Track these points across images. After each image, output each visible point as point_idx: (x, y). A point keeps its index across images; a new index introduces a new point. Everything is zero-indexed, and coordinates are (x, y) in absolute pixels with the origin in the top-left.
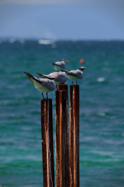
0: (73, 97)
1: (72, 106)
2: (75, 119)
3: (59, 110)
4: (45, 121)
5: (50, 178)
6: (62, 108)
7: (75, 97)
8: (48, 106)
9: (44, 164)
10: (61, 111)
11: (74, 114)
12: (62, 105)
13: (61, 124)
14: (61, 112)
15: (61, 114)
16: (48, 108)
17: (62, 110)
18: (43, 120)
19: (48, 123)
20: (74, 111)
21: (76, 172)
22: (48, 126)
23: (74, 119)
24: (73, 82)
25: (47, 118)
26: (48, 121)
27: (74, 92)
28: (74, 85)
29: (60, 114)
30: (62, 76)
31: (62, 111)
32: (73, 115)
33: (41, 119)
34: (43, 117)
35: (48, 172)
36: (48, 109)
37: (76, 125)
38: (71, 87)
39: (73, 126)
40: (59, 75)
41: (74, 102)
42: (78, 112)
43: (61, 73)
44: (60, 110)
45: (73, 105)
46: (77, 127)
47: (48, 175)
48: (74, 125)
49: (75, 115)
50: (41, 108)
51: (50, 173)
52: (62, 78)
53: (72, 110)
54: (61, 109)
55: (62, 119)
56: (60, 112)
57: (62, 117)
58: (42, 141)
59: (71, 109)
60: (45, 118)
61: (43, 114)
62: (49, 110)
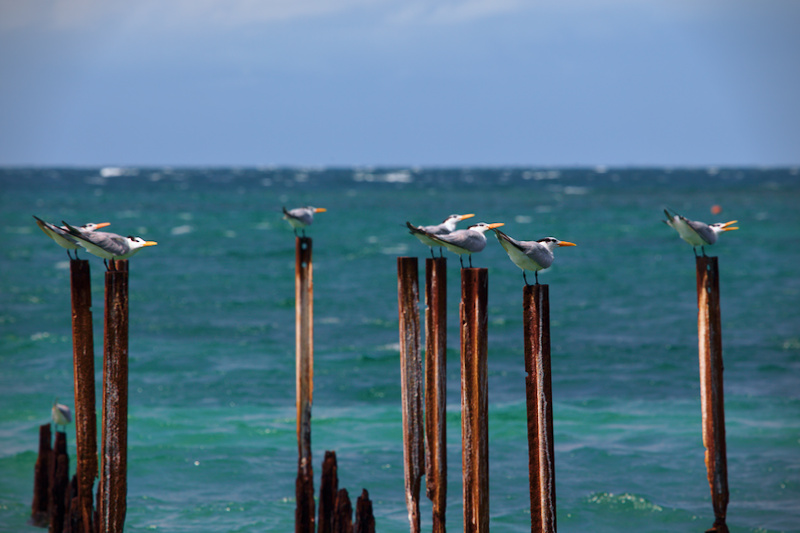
0: (434, 284)
1: (429, 303)
2: (439, 330)
4: (533, 331)
5: (545, 454)
6: (479, 306)
7: (438, 284)
8: (541, 300)
9: (531, 424)
11: (434, 320)
12: (479, 299)
13: (476, 341)
14: (477, 315)
15: (477, 320)
16: (541, 304)
17: (479, 310)
18: (529, 329)
19: (541, 336)
20: (434, 314)
21: (440, 445)
22: (540, 344)
23: (435, 330)
24: (432, 251)
25: (539, 326)
26: (540, 333)
27: (434, 274)
28: (435, 259)
29: (475, 318)
31: (479, 313)
32: (433, 323)
33: (524, 327)
34: (528, 323)
35: (541, 441)
36: (541, 307)
37: (441, 344)
38: (429, 262)
39: (433, 347)
41: (434, 296)
42: (445, 316)
44: (474, 311)
45: (433, 302)
46: (442, 349)
47: (541, 449)
48: (436, 345)
49: (439, 322)
50: (524, 304)
51: (544, 444)
53: (430, 312)
54: (476, 308)
55: (479, 330)
57: (479, 326)
58: (527, 375)
59: (428, 309)
60: (533, 327)
61: (529, 317)
62: (543, 308)
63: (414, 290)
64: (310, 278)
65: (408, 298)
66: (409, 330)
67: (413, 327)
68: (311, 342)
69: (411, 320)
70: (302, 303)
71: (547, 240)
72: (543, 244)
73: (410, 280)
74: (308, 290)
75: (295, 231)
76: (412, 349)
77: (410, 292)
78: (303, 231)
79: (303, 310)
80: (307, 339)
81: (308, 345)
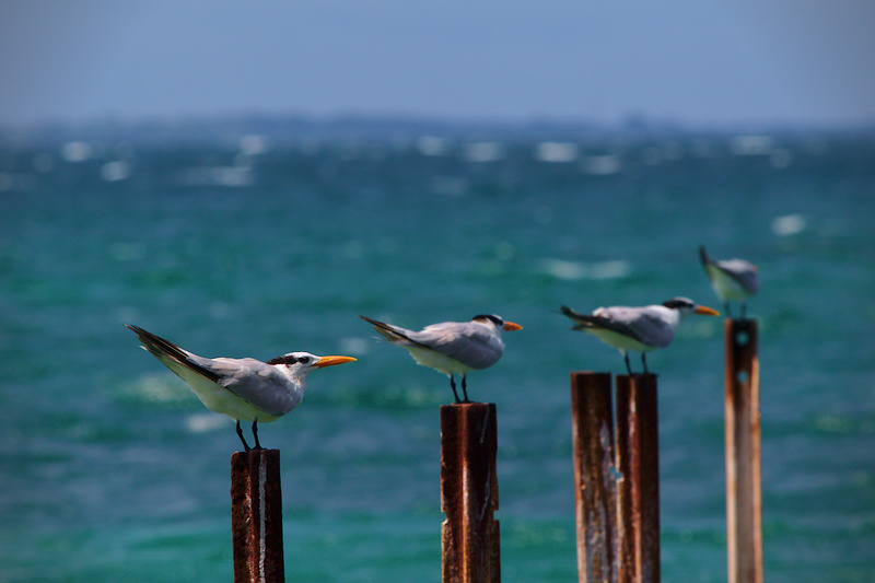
0: (632, 430)
1: (625, 468)
2: (642, 525)
3: (458, 494)
4: (251, 549)
6: (468, 485)
8: (262, 482)
10: (466, 495)
11: (635, 503)
12: (470, 468)
13: (465, 557)
14: (465, 502)
15: (465, 512)
16: (261, 491)
17: (469, 492)
18: (243, 543)
19: (262, 557)
20: (634, 490)
22: (262, 574)
23: (636, 525)
24: (627, 360)
25: (258, 538)
26: (262, 550)
27: (633, 407)
29: (462, 509)
30: (478, 339)
31: (470, 497)
32: (634, 510)
33: (235, 540)
34: (241, 531)
36: (261, 496)
37: (647, 554)
38: (622, 383)
39: (633, 560)
40: (464, 336)
41: (633, 451)
42: (655, 494)
43: (473, 327)
44: (462, 494)
45: (633, 465)
46: (649, 563)
48: (638, 555)
49: (642, 508)
50: (233, 492)
52: (479, 347)
53: (627, 486)
54: (465, 488)
55: (470, 534)
56: (462, 502)
57: (471, 525)
59: (621, 480)
60: (251, 538)
61: (242, 518)
62: (267, 499)
63: (603, 440)
64: (755, 403)
65: (592, 458)
66: (593, 524)
67: (602, 517)
68: (757, 536)
69: (598, 504)
70: (738, 455)
71: (290, 361)
72: (281, 368)
73: (595, 419)
74: (751, 430)
75: (727, 307)
76: (600, 563)
77: (594, 446)
78: (744, 308)
79: (740, 470)
80: (751, 531)
81: (752, 543)
